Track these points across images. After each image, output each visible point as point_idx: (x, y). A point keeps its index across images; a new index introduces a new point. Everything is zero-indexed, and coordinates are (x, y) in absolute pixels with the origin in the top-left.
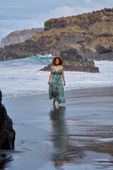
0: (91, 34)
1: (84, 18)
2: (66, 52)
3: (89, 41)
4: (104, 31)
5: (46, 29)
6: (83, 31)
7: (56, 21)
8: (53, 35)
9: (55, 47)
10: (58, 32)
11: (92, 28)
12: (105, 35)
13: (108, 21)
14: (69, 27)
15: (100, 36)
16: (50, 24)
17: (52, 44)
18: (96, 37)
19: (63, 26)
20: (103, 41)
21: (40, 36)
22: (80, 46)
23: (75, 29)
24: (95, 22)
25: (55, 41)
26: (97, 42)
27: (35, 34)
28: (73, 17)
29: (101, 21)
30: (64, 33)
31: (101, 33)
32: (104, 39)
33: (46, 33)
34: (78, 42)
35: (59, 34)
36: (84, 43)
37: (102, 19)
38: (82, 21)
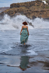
0: (30, 11)
1: (28, 4)
4: (36, 10)
5: (11, 8)
6: (27, 9)
8: (14, 10)
10: (16, 9)
11: (31, 8)
12: (36, 12)
14: (21, 7)
15: (34, 12)
16: (12, 6)
17: (13, 14)
18: (33, 12)
20: (35, 14)
21: (8, 10)
23: (23, 8)
24: (32, 6)
26: (33, 14)
27: (6, 10)
28: (23, 3)
29: (35, 5)
30: (19, 10)
31: (34, 11)
32: (36, 13)
33: (11, 9)
34: (25, 14)
35: (16, 10)
36: (27, 15)
37: (36, 4)
38: (26, 5)
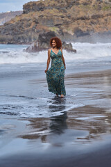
0: (69, 17)
1: (62, 2)
2: (44, 35)
3: (67, 24)
4: (82, 14)
5: (24, 12)
6: (61, 14)
7: (34, 4)
8: (32, 18)
9: (33, 30)
10: (36, 15)
11: (70, 11)
12: (83, 19)
13: (85, 4)
14: (47, 11)
15: (78, 19)
16: (27, 8)
17: (31, 27)
18: (74, 20)
19: (42, 9)
20: (81, 25)
21: (18, 19)
22: (58, 29)
23: (53, 12)
24: (73, 5)
25: (33, 24)
26: (74, 25)
27: (13, 17)
29: (78, 4)
30: (43, 16)
31: (78, 16)
32: (81, 22)
33: (24, 17)
34: (56, 25)
35: (37, 17)
37: (80, 2)
38: (60, 4)
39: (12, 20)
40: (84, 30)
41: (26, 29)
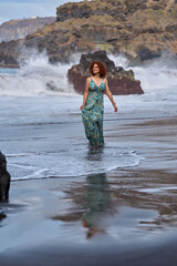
0: (130, 28)
1: (119, 4)
2: (90, 56)
3: (126, 39)
4: (150, 24)
5: (58, 20)
6: (117, 23)
7: (75, 6)
8: (70, 28)
9: (72, 48)
10: (78, 23)
11: (131, 19)
12: (151, 31)
13: (156, 8)
14: (95, 17)
15: (144, 32)
16: (63, 12)
17: (69, 43)
18: (138, 33)
19: (86, 15)
20: (148, 41)
21: (50, 29)
22: (112, 47)
23: (104, 19)
24: (136, 9)
25: (72, 38)
26: (138, 41)
27: (41, 27)
29: (145, 7)
30: (87, 26)
31: (145, 27)
32: (149, 37)
33: (58, 26)
34: (109, 41)
35: (79, 27)
36: (118, 43)
37: (148, 4)
38: (115, 8)
39: (40, 31)
40: (153, 49)
41: (61, 45)
